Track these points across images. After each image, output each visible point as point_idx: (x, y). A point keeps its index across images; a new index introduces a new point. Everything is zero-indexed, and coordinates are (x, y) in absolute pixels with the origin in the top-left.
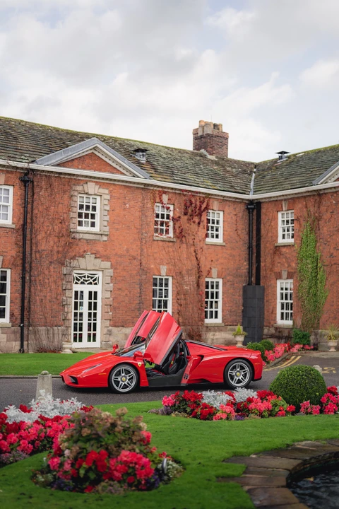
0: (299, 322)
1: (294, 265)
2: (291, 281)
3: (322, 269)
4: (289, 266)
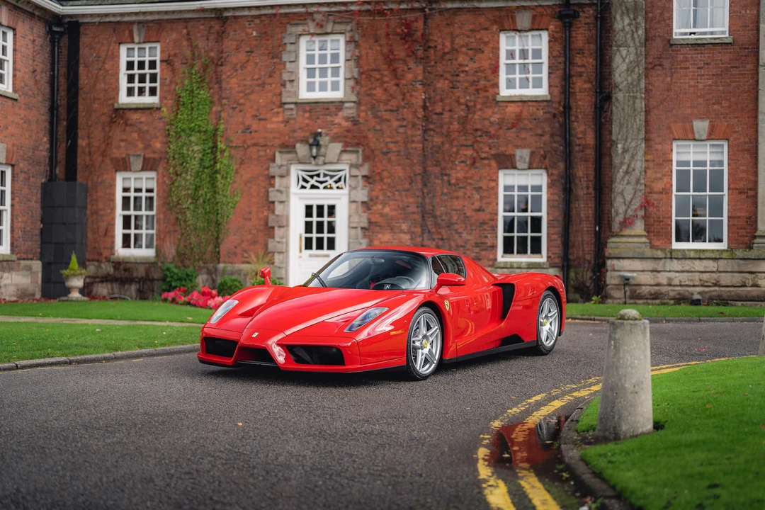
0: (170, 251)
1: (158, 145)
2: (153, 174)
3: (226, 154)
4: (147, 146)
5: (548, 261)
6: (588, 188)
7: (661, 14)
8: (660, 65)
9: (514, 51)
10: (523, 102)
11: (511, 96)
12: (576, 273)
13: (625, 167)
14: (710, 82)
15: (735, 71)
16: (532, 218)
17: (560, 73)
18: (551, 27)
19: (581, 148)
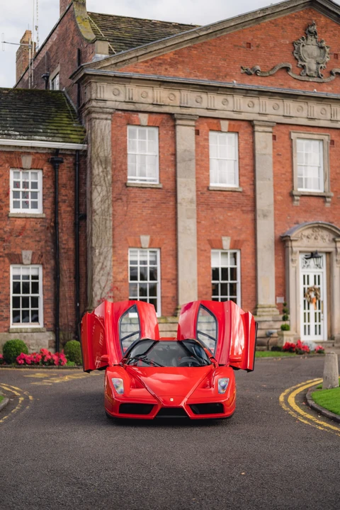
5: (44, 327)
6: (70, 277)
7: (121, 166)
8: (121, 199)
9: (19, 182)
10: (27, 218)
11: (17, 214)
12: (64, 335)
13: (100, 265)
14: (149, 211)
15: (164, 206)
16: (32, 297)
17: (51, 199)
18: (45, 168)
19: (65, 251)
